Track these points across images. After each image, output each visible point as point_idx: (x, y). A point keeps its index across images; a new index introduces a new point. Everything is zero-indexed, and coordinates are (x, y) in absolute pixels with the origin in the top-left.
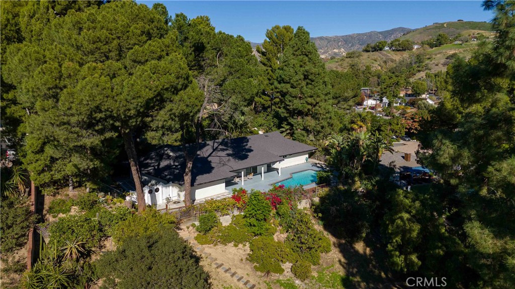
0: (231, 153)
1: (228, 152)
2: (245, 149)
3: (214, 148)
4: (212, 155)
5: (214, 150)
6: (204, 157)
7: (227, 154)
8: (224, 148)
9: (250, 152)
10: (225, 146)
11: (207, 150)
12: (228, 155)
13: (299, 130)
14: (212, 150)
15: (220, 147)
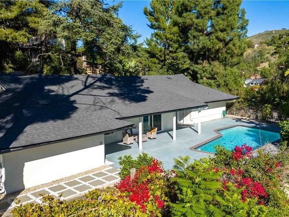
0: (117, 92)
1: (111, 91)
2: (140, 89)
3: (87, 84)
4: (82, 93)
5: (86, 87)
6: (64, 95)
7: (110, 93)
8: (105, 85)
9: (149, 93)
10: (106, 84)
11: (73, 86)
12: (111, 95)
13: (205, 78)
14: (82, 87)
15: (98, 84)
